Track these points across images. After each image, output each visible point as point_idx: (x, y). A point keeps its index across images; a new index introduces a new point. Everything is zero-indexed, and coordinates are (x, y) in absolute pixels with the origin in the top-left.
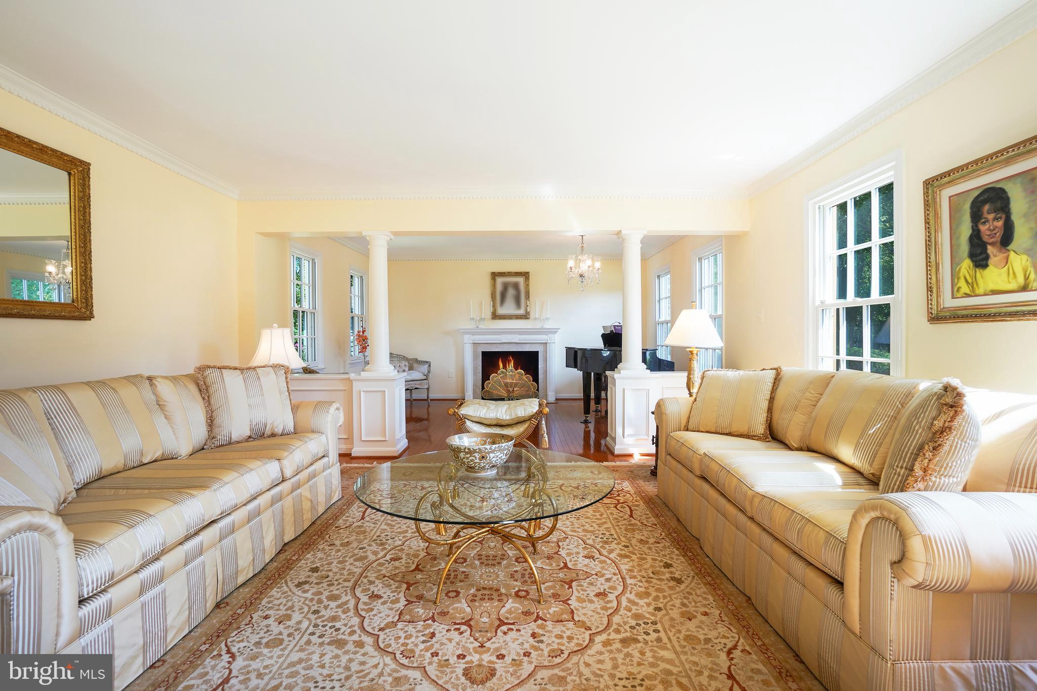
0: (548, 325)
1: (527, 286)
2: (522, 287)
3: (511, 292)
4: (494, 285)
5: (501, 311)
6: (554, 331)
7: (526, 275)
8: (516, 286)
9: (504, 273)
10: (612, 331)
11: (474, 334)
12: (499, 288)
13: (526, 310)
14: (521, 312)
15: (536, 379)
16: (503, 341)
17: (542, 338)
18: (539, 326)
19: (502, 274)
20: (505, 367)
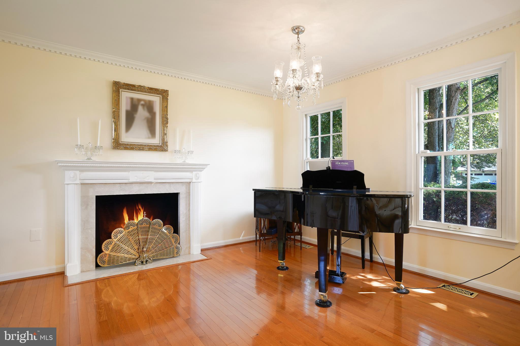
0: (190, 160)
1: (165, 109)
2: (157, 109)
3: (142, 113)
4: (116, 102)
5: (126, 138)
6: (200, 168)
7: (164, 94)
8: (149, 107)
9: (134, 86)
10: (328, 168)
11: (82, 169)
12: (124, 106)
13: (163, 140)
14: (156, 141)
15: (176, 231)
16: (131, 181)
17: (185, 176)
18: (179, 161)
19: (130, 87)
20: (131, 218)
